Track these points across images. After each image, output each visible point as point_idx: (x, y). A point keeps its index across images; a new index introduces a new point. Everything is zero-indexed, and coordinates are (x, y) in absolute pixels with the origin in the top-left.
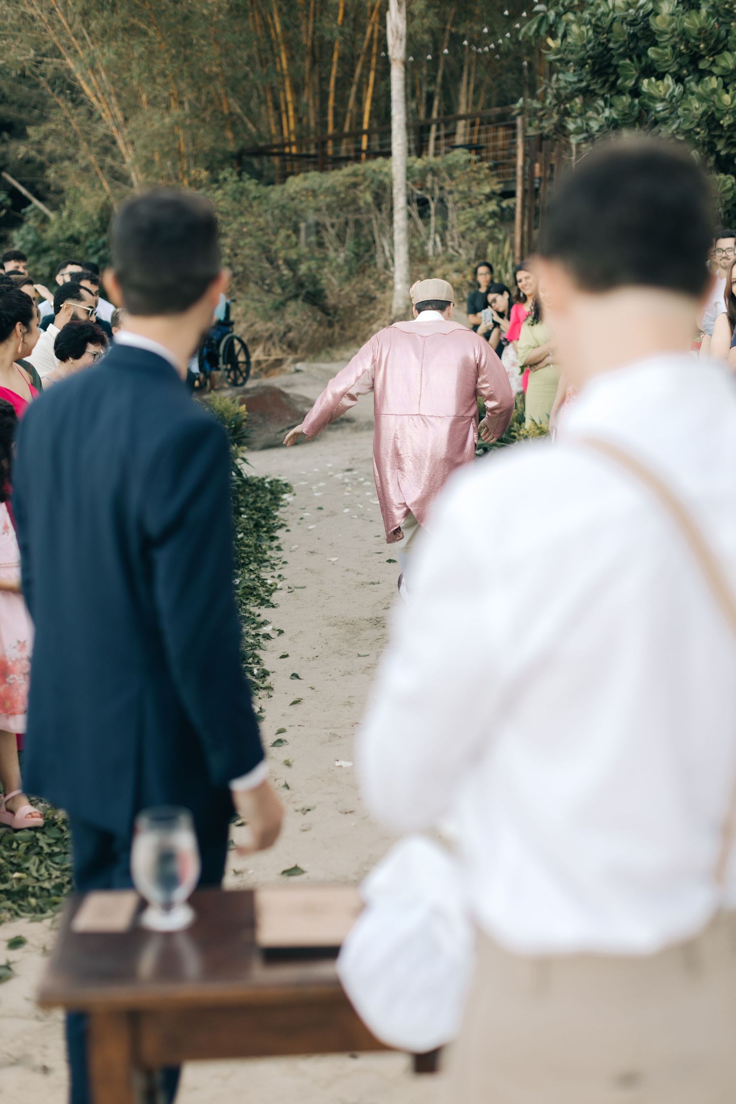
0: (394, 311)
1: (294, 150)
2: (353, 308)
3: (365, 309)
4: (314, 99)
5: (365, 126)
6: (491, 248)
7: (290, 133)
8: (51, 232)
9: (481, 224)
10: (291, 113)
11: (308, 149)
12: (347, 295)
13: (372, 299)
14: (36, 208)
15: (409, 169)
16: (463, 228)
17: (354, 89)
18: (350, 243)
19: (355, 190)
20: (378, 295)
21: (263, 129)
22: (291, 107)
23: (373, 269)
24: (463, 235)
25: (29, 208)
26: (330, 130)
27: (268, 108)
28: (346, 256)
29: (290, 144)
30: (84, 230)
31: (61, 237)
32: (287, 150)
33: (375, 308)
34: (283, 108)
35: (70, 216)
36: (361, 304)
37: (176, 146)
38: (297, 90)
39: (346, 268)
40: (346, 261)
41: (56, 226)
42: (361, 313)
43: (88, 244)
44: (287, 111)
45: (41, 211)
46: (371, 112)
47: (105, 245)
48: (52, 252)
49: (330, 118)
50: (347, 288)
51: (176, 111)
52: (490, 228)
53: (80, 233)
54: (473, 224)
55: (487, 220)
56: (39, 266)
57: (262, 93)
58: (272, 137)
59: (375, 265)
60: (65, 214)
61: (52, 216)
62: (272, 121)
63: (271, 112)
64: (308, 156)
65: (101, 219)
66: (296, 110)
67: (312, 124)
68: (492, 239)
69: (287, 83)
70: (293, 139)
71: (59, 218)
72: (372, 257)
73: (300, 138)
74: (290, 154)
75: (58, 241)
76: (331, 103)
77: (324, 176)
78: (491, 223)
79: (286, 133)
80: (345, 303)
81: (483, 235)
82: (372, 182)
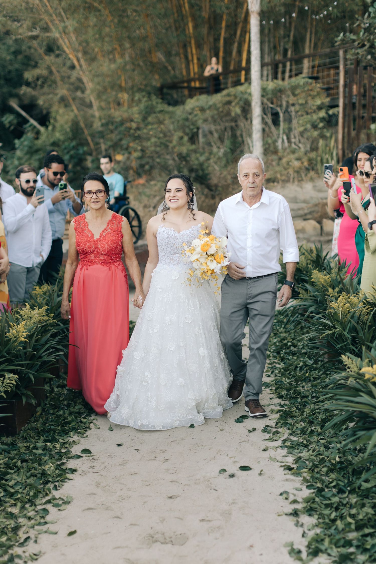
1: (197, 84)
4: (210, 52)
6: (321, 142)
7: (194, 74)
9: (315, 127)
10: (195, 61)
12: (225, 177)
15: (264, 90)
16: (301, 129)
17: (236, 45)
18: (227, 142)
19: (229, 106)
21: (177, 72)
24: (301, 134)
27: (180, 58)
28: (225, 151)
29: (195, 81)
32: (193, 84)
34: (190, 58)
37: (118, 82)
38: (199, 46)
39: (224, 159)
40: (226, 154)
44: (193, 59)
50: (225, 173)
51: (119, 61)
52: (320, 129)
54: (309, 126)
55: (318, 124)
57: (177, 49)
58: (183, 76)
62: (183, 66)
63: (183, 60)
66: (199, 59)
68: (322, 136)
69: (193, 42)
70: (197, 77)
77: (209, 98)
78: (321, 125)
79: (192, 74)
80: (222, 183)
81: (316, 133)
82: (241, 100)
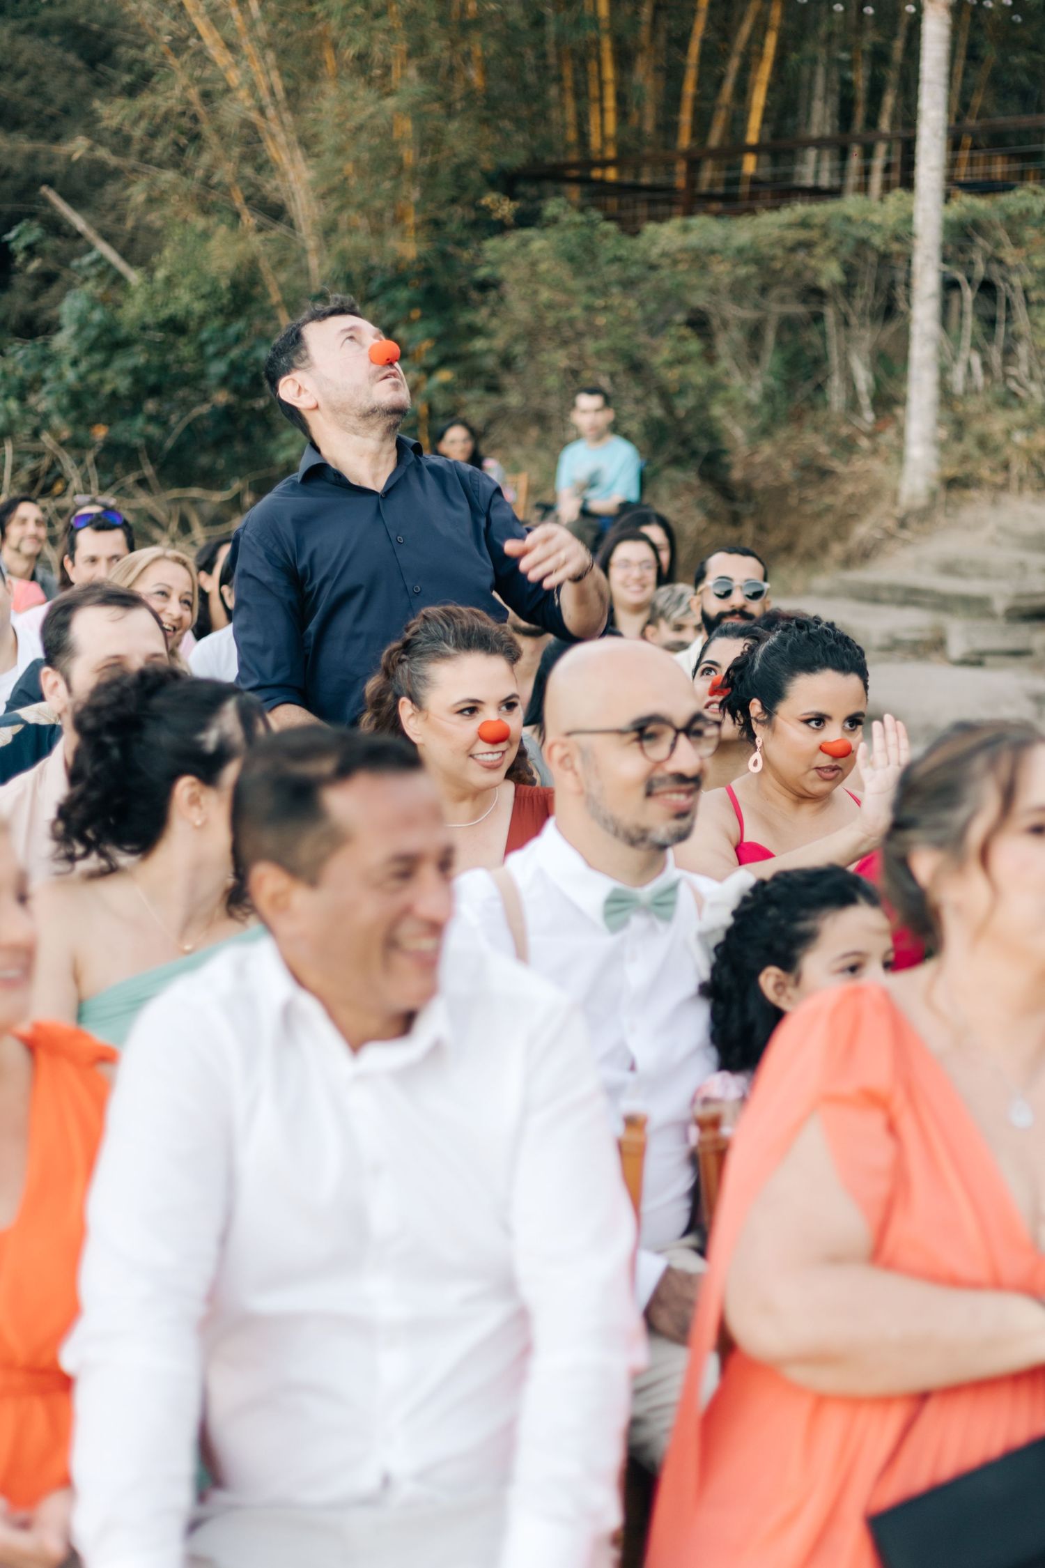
0: (904, 500)
1: (611, 174)
2: (784, 491)
3: (810, 493)
4: (655, 79)
5: (752, 138)
7: (604, 139)
8: (133, 310)
10: (610, 103)
11: (637, 175)
12: (768, 464)
13: (824, 474)
14: (101, 259)
17: (734, 64)
18: (770, 358)
20: (837, 466)
22: (610, 91)
23: (821, 415)
25: (87, 259)
26: (684, 140)
27: (562, 90)
28: (765, 387)
29: (604, 164)
30: (199, 307)
31: (149, 319)
32: (596, 174)
33: (833, 492)
34: (594, 90)
35: (169, 282)
36: (801, 483)
38: (624, 59)
39: (766, 410)
40: (769, 396)
41: (140, 298)
42: (803, 500)
43: (205, 335)
44: (601, 99)
45: (110, 266)
46: (766, 110)
47: (238, 339)
48: (138, 348)
49: (686, 118)
50: (767, 449)
53: (189, 313)
56: (109, 374)
57: (552, 60)
58: (567, 147)
59: (827, 404)
60: (160, 274)
61: (134, 277)
64: (636, 188)
65: (235, 286)
66: (621, 98)
67: (649, 126)
69: (607, 45)
70: (611, 153)
71: (148, 283)
72: (820, 388)
73: (623, 149)
74: (602, 182)
75: (144, 328)
76: (689, 88)
79: (595, 141)
80: (763, 480)
